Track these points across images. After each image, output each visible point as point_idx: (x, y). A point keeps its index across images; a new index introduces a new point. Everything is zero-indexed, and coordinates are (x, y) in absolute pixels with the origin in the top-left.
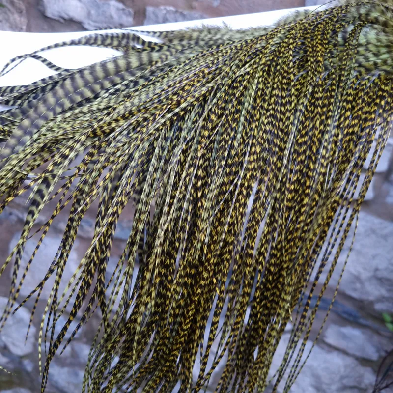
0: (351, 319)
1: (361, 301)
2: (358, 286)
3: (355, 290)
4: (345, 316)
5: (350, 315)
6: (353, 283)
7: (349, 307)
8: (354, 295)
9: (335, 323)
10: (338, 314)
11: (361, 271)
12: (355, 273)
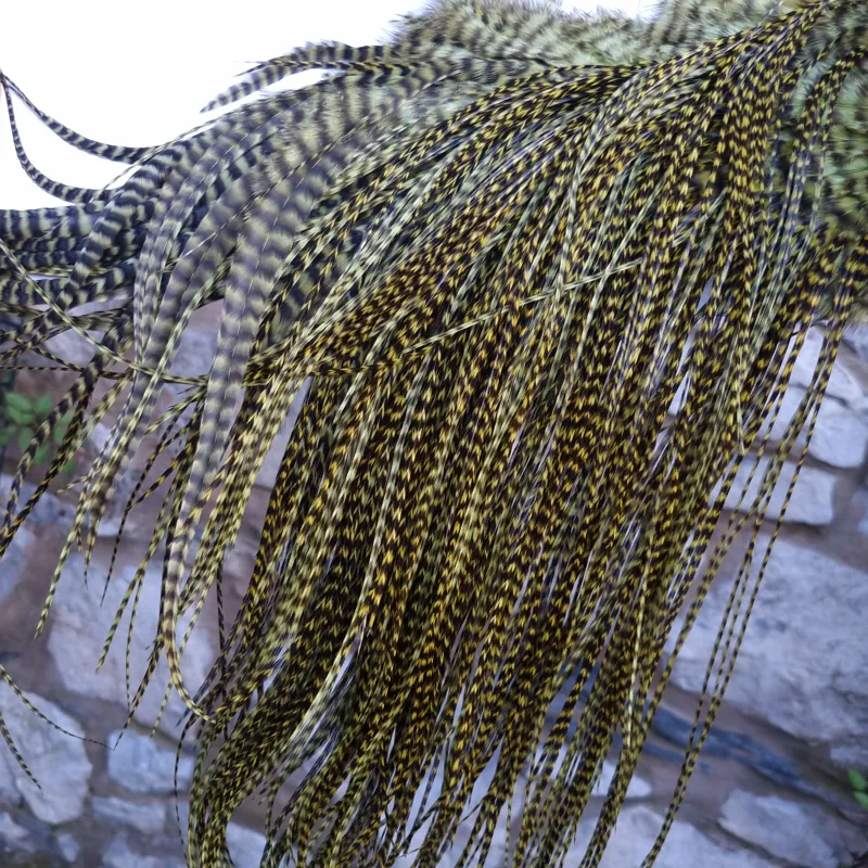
0: (779, 778)
1: (803, 741)
2: (796, 706)
3: (789, 715)
4: (767, 772)
5: (778, 771)
6: (786, 700)
7: (776, 752)
8: (787, 726)
9: (744, 786)
10: (752, 768)
11: (805, 674)
12: (792, 679)
